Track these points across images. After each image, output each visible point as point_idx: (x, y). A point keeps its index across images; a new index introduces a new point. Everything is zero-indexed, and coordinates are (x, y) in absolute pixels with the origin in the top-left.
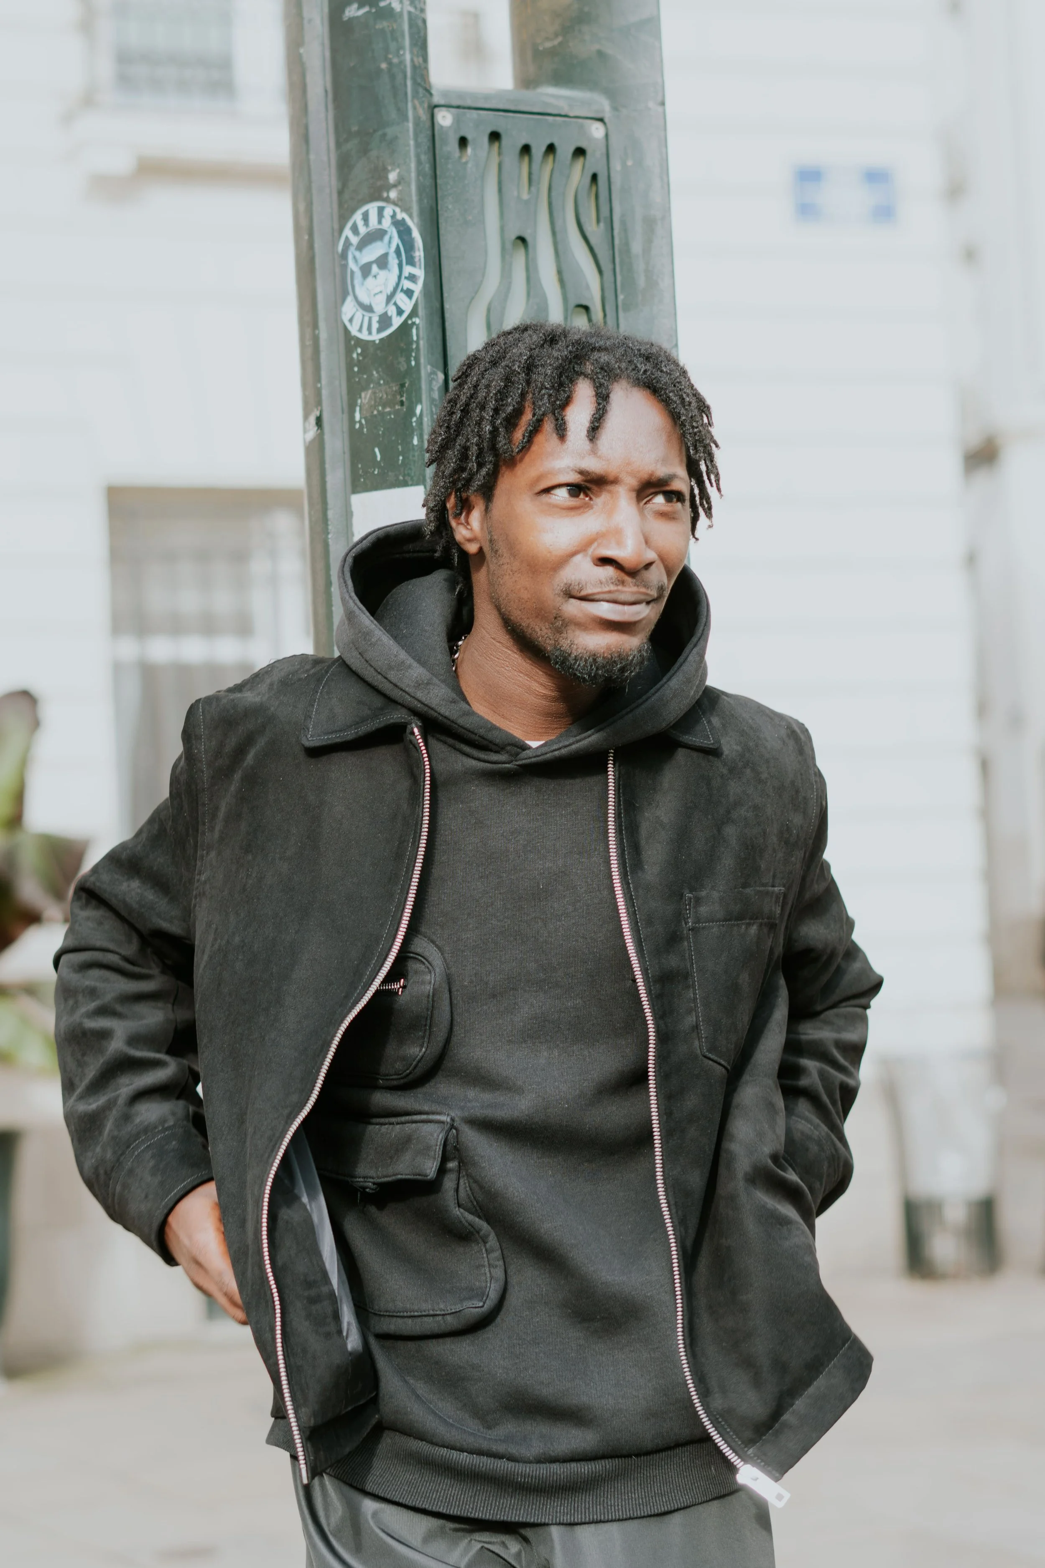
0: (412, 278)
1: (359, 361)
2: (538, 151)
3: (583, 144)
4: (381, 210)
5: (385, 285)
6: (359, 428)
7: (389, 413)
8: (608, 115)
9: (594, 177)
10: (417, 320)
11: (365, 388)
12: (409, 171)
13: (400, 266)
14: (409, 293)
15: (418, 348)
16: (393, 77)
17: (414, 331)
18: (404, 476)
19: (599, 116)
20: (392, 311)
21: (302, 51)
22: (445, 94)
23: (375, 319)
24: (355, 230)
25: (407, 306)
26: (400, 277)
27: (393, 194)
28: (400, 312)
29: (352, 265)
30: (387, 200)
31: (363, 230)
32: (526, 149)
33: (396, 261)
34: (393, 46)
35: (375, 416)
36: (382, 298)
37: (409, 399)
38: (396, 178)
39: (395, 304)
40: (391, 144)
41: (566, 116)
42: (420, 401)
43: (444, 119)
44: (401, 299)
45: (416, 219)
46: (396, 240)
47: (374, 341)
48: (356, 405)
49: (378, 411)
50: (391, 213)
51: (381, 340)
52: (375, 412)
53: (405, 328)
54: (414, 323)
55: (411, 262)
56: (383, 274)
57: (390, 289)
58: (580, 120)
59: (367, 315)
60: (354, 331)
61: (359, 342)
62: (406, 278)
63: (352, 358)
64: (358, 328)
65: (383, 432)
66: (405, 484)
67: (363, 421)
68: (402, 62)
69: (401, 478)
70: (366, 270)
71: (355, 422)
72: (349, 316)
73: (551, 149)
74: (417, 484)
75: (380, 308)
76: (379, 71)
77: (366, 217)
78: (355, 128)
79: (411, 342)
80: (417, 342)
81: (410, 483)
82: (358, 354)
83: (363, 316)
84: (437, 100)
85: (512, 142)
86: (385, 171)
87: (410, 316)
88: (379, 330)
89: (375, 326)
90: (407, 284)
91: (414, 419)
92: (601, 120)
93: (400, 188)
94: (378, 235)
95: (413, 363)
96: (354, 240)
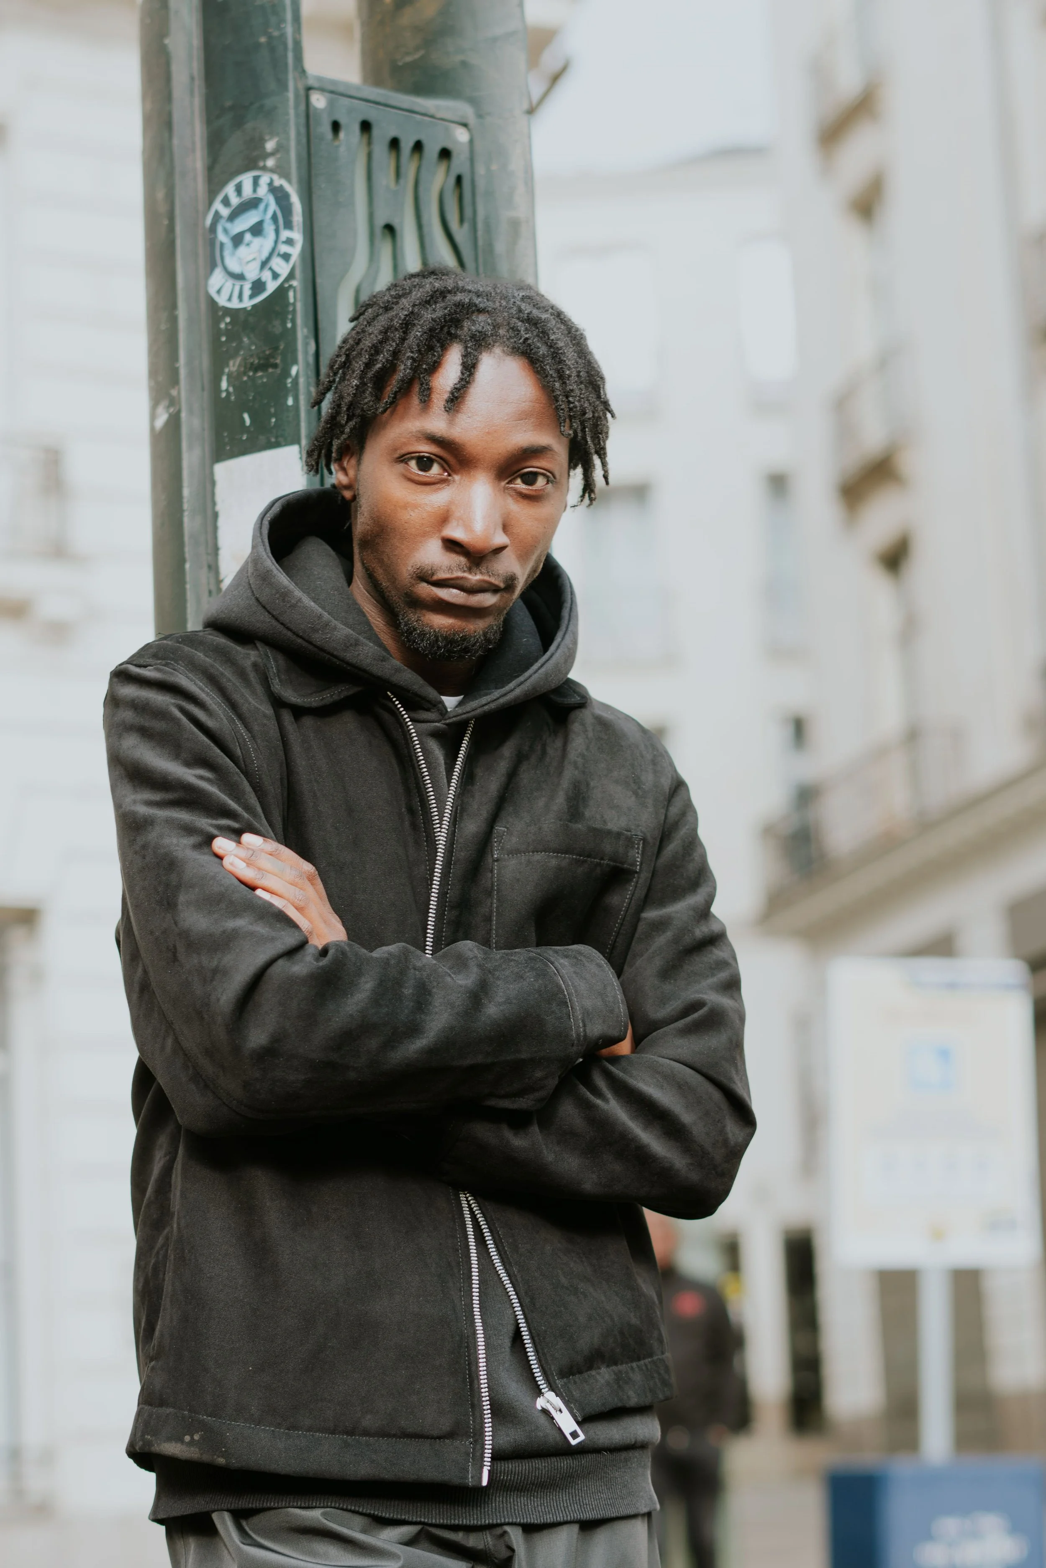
0: (290, 242)
1: (226, 329)
2: (407, 146)
3: (449, 145)
4: (256, 181)
5: (260, 251)
6: (226, 396)
7: (262, 377)
8: (472, 120)
9: (459, 180)
10: (295, 283)
11: (233, 356)
12: (288, 139)
13: (277, 231)
14: (286, 257)
15: (294, 311)
16: (272, 49)
17: (291, 294)
18: (277, 437)
19: (464, 121)
20: (267, 276)
21: (167, 41)
22: (319, 79)
23: (247, 287)
24: (226, 202)
25: (283, 268)
26: (276, 242)
27: (270, 163)
28: (275, 276)
29: (221, 237)
30: (264, 168)
31: (235, 201)
32: (395, 144)
33: (273, 227)
34: (273, 20)
35: (245, 382)
36: (257, 265)
37: (284, 360)
38: (275, 147)
39: (271, 269)
40: (269, 114)
41: (432, 117)
42: (295, 361)
43: (319, 101)
44: (278, 264)
45: (295, 185)
46: (273, 207)
47: (245, 309)
48: (222, 373)
49: (249, 377)
50: (268, 181)
51: (254, 306)
52: (245, 378)
53: (281, 292)
54: (291, 286)
55: (289, 225)
56: (257, 242)
57: (265, 254)
58: (446, 123)
59: (238, 284)
60: (222, 301)
61: (227, 311)
62: (284, 242)
63: (220, 329)
64: (227, 297)
65: (254, 397)
66: (277, 445)
67: (231, 389)
68: (283, 36)
69: (273, 440)
70: (237, 240)
71: (221, 391)
72: (217, 288)
73: (418, 147)
74: (292, 443)
75: (252, 273)
76: (258, 46)
77: (239, 189)
78: (228, 103)
79: (288, 304)
80: (294, 304)
81: (283, 443)
82: (227, 324)
83: (234, 285)
84: (311, 82)
85: (382, 134)
86: (262, 141)
87: (287, 279)
88: (252, 297)
89: (247, 292)
90: (284, 248)
91: (289, 380)
92: (465, 125)
93: (278, 156)
94: (253, 204)
95: (289, 325)
96: (225, 212)
